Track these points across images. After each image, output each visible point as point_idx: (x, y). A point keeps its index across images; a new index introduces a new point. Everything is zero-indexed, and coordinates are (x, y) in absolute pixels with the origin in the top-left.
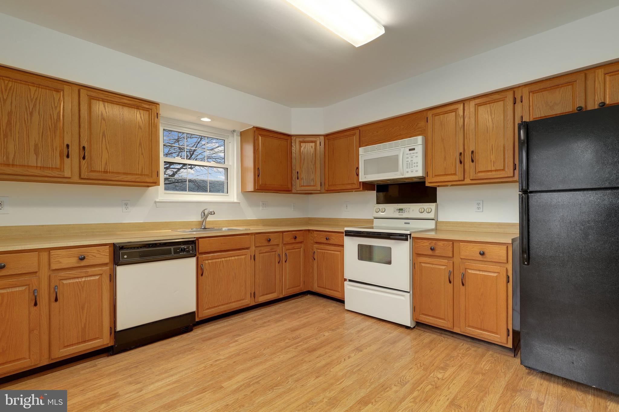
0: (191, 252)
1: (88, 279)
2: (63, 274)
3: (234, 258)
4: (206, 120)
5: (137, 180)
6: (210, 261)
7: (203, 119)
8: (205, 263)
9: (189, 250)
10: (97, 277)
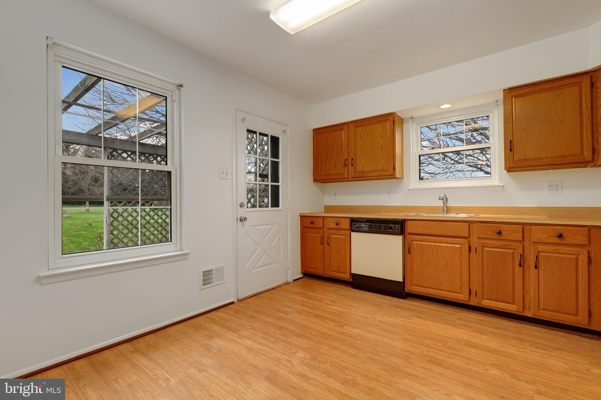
0: (396, 230)
1: (340, 236)
2: (331, 231)
3: (446, 245)
4: (446, 106)
5: (380, 175)
6: (418, 242)
7: (442, 107)
8: (413, 243)
9: (395, 229)
10: (344, 237)
